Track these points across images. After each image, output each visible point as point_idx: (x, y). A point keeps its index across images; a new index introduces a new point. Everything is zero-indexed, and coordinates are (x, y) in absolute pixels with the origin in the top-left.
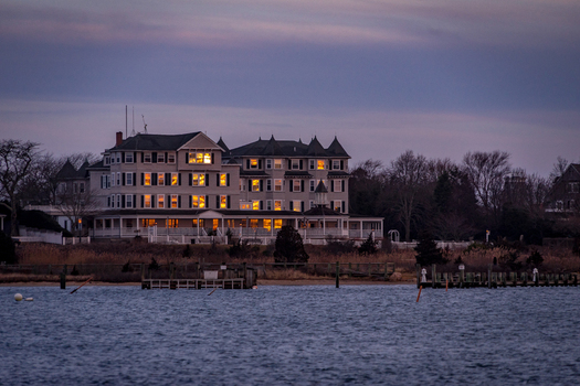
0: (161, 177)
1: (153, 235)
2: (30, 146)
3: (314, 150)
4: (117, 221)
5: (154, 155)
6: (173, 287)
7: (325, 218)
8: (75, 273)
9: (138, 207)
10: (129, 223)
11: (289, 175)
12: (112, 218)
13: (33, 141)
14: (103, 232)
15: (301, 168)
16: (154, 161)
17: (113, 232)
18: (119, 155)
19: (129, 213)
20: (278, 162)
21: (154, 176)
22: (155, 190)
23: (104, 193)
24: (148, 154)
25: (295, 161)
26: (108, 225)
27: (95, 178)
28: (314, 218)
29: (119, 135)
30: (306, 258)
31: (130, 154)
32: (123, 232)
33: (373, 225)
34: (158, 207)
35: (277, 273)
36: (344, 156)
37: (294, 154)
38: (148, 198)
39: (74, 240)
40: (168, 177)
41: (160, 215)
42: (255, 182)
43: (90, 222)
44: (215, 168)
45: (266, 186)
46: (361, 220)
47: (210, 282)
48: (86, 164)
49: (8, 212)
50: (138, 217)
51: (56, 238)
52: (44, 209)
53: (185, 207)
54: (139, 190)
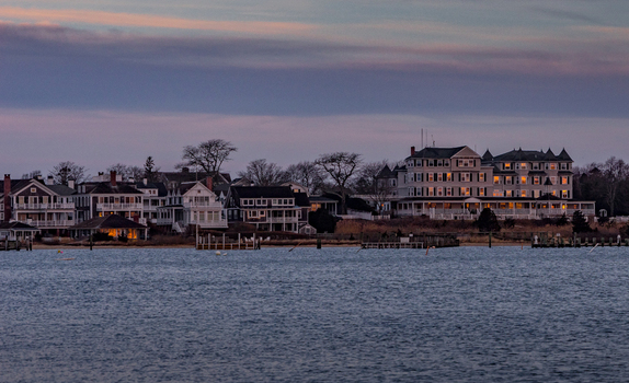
0: (440, 176)
1: (433, 214)
2: (355, 156)
3: (548, 157)
4: (410, 205)
5: (436, 161)
7: (550, 202)
9: (425, 195)
10: (419, 206)
11: (531, 173)
12: (408, 203)
13: (356, 153)
14: (402, 212)
15: (540, 168)
16: (436, 165)
17: (408, 212)
18: (413, 162)
19: (418, 199)
20: (523, 165)
21: (436, 175)
22: (435, 184)
23: (403, 187)
24: (431, 160)
25: (536, 164)
26: (406, 208)
27: (400, 175)
28: (545, 202)
29: (413, 148)
31: (419, 161)
32: (414, 212)
33: (589, 206)
34: (438, 195)
35: (478, 238)
36: (569, 160)
37: (535, 160)
38: (431, 189)
39: (380, 217)
40: (445, 175)
41: (437, 201)
42: (507, 178)
43: (394, 204)
44: (475, 169)
45: (515, 181)
46: (580, 203)
48: (397, 167)
49: (340, 199)
50: (424, 202)
51: (368, 216)
52: (362, 197)
53: (456, 195)
54: (425, 184)
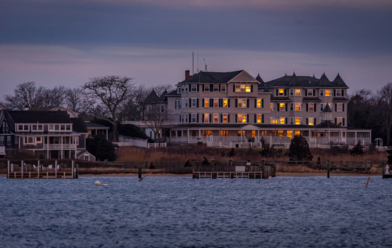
0: (216, 101)
1: (210, 142)
2: (126, 80)
3: (323, 82)
4: (186, 132)
5: (211, 86)
6: (214, 177)
7: (330, 130)
8: (152, 167)
9: (200, 122)
10: (194, 133)
11: (305, 100)
12: (182, 129)
13: (128, 77)
14: (176, 139)
15: (314, 95)
16: (212, 90)
17: (183, 139)
18: (187, 86)
19: (193, 126)
20: (298, 91)
21: (211, 101)
22: (212, 110)
23: (176, 113)
24: (207, 86)
25: (310, 90)
26: (180, 135)
27: (171, 102)
28: (323, 130)
29: (187, 72)
30: (311, 158)
31: (194, 86)
32: (190, 140)
33: (364, 135)
34: (214, 122)
35: (291, 168)
36: (344, 86)
37: (309, 86)
38: (207, 116)
39: (156, 145)
40: (221, 101)
41: (215, 128)
42: (282, 105)
43: (167, 132)
44: (253, 95)
45: (290, 108)
46: (356, 131)
47: (239, 174)
48: (165, 92)
49: (111, 125)
50: (200, 129)
51: (142, 144)
52: (136, 123)
53: (232, 122)
54: (201, 110)
